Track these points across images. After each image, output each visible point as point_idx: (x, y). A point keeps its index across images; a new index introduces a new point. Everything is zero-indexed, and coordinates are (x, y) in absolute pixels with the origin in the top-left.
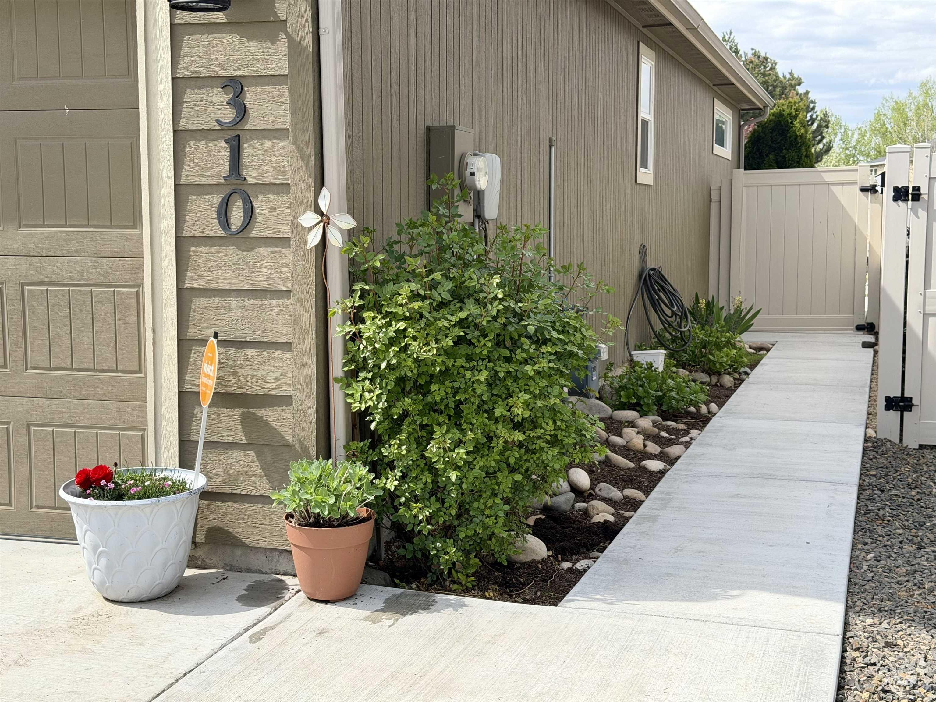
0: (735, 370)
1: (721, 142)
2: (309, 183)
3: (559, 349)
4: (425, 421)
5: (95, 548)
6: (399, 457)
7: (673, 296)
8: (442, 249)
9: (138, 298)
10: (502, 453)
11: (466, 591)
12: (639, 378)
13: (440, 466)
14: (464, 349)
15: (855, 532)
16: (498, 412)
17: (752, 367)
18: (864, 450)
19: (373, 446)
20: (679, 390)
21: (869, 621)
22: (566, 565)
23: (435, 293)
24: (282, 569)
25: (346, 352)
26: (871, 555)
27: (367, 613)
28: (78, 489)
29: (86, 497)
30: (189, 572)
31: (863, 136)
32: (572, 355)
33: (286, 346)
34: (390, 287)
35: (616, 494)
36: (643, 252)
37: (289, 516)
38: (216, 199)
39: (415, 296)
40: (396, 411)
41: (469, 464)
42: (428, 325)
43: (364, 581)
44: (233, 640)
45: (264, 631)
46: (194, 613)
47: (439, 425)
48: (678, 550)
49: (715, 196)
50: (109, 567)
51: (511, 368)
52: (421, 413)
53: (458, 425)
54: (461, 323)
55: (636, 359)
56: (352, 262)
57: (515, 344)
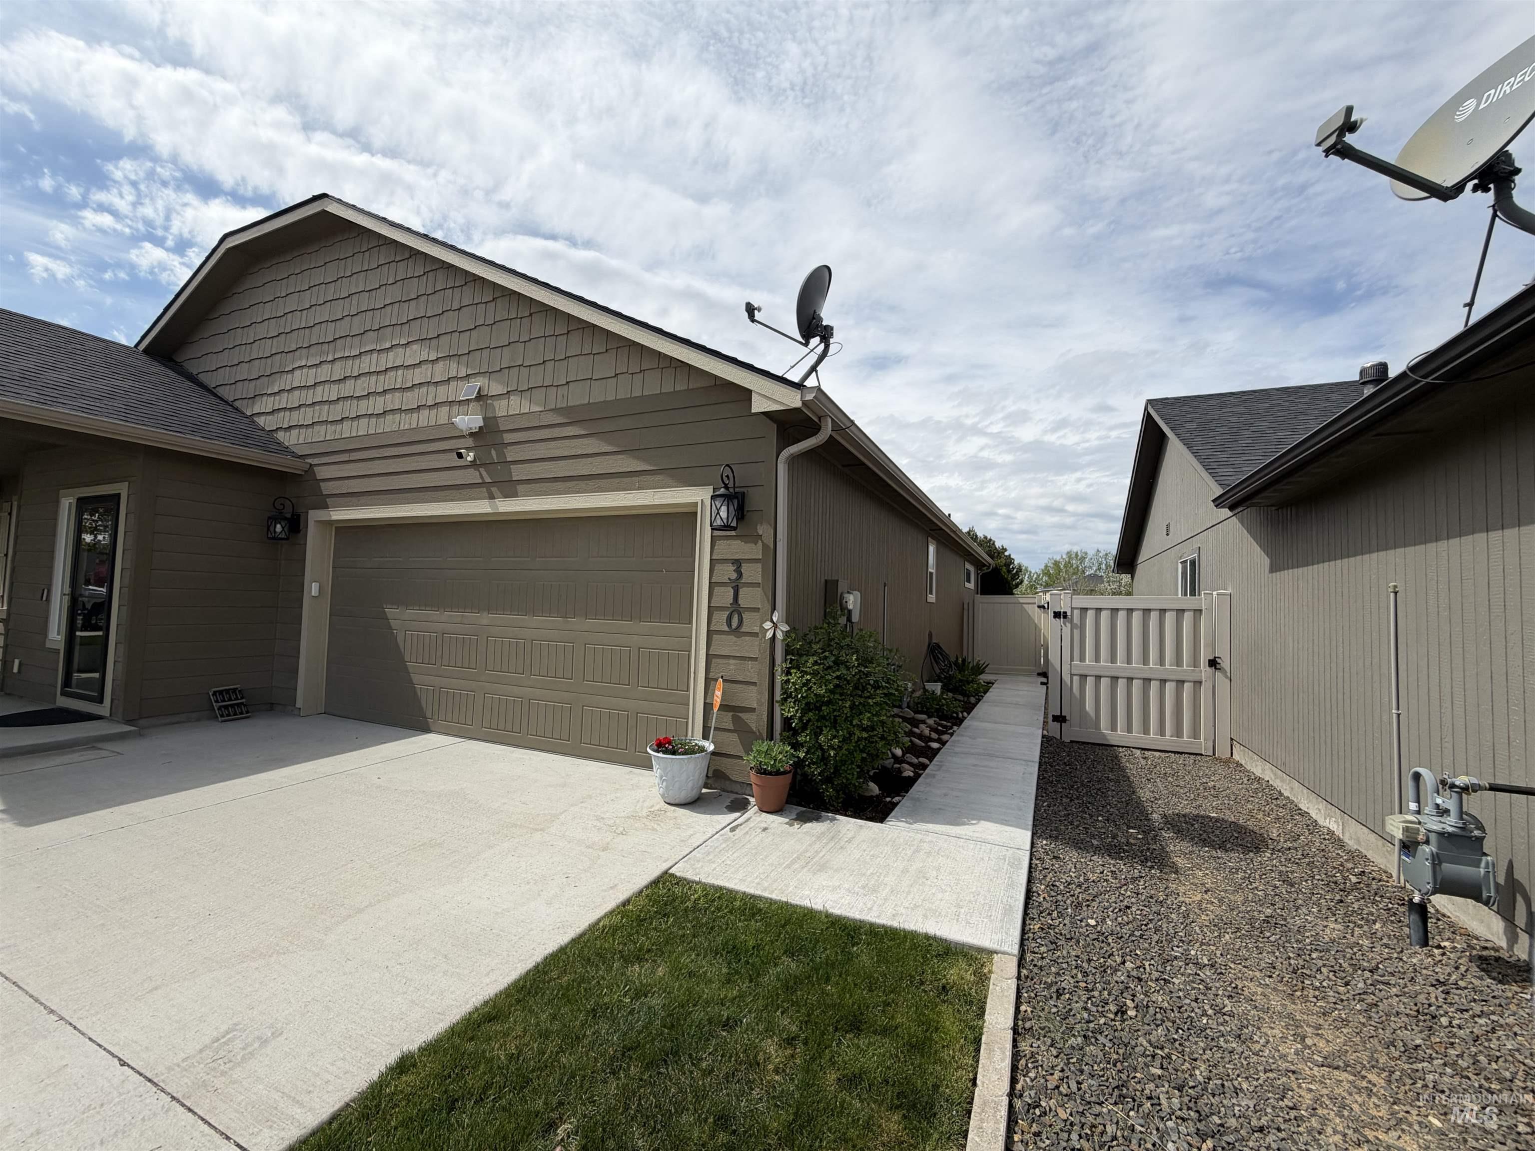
0: (977, 694)
1: (969, 581)
2: (768, 607)
3: (885, 691)
4: (819, 724)
5: (661, 777)
6: (806, 742)
7: (946, 657)
8: (830, 640)
9: (689, 656)
10: (856, 742)
11: (837, 812)
12: (927, 698)
13: (825, 747)
14: (838, 690)
15: (1037, 789)
16: (854, 723)
17: (985, 693)
18: (1042, 742)
19: (793, 735)
20: (948, 705)
21: (1045, 842)
22: (888, 799)
23: (826, 662)
24: (747, 792)
25: (782, 688)
26: (1045, 804)
27: (787, 820)
28: (656, 748)
29: (658, 752)
30: (704, 791)
31: (1039, 576)
32: (891, 694)
33: (754, 684)
34: (805, 658)
35: (915, 760)
36: (930, 635)
37: (751, 768)
38: (726, 614)
39: (815, 663)
40: (805, 720)
41: (840, 748)
42: (822, 677)
43: (787, 802)
44: (722, 829)
45: (737, 826)
46: (704, 813)
47: (826, 727)
48: (945, 795)
49: (966, 606)
50: (667, 787)
51: (862, 700)
52: (818, 721)
53: (835, 728)
54: (838, 677)
55: (927, 687)
56: (787, 645)
57: (864, 689)
